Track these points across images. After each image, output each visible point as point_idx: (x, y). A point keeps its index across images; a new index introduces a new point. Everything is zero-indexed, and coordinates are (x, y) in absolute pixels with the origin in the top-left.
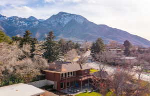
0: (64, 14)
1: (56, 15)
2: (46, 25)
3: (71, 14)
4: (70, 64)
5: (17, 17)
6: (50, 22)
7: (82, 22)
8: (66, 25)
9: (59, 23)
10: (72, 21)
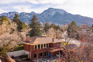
0: (52, 9)
1: (47, 10)
2: (41, 17)
3: (56, 9)
4: (45, 38)
5: (25, 13)
6: (43, 14)
7: (63, 13)
8: (53, 16)
9: (49, 15)
10: (56, 13)
